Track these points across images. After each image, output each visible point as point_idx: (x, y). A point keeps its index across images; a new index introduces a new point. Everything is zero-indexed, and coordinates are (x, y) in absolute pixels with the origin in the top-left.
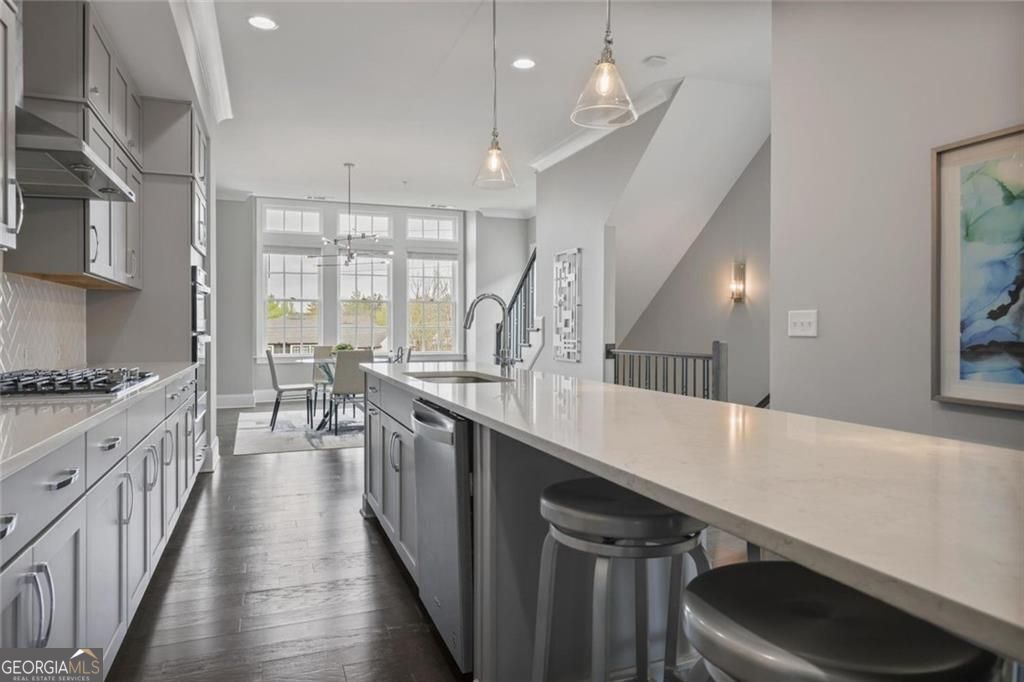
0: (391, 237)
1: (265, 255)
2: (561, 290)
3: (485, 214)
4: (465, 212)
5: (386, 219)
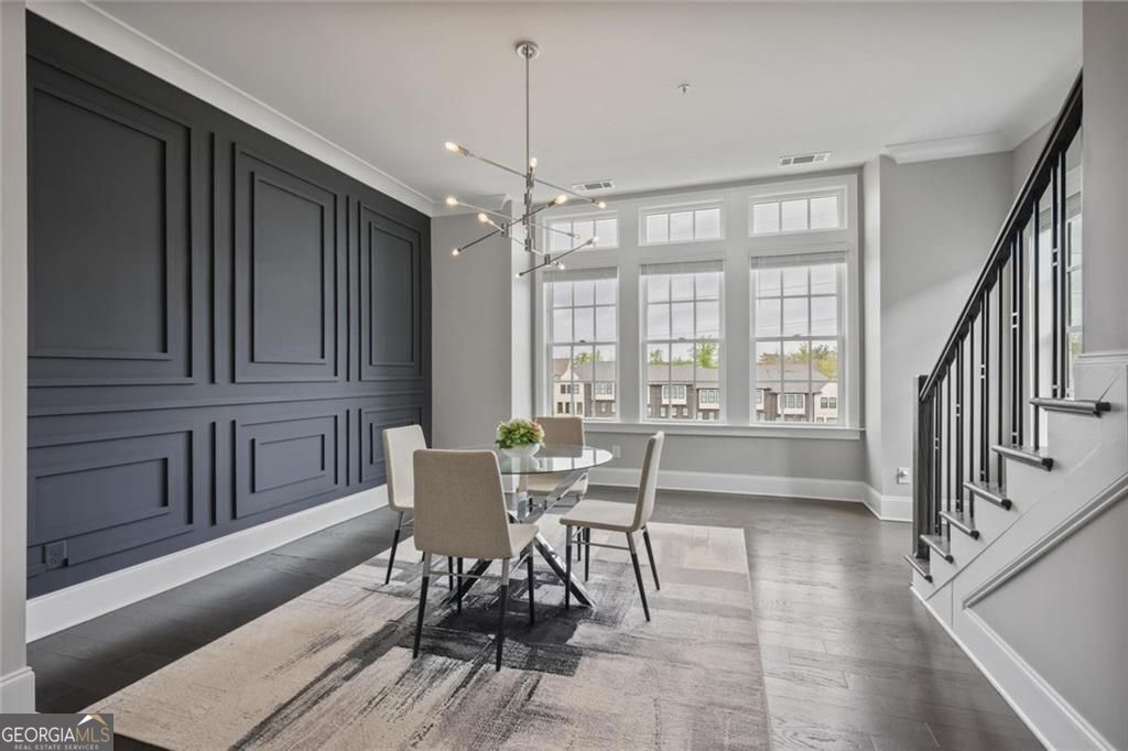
4: (860, 169)
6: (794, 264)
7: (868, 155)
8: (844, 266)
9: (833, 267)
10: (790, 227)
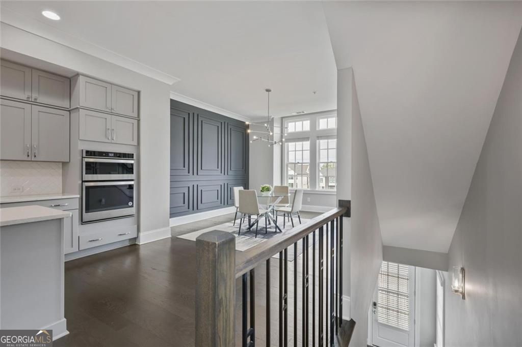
1: (286, 144)
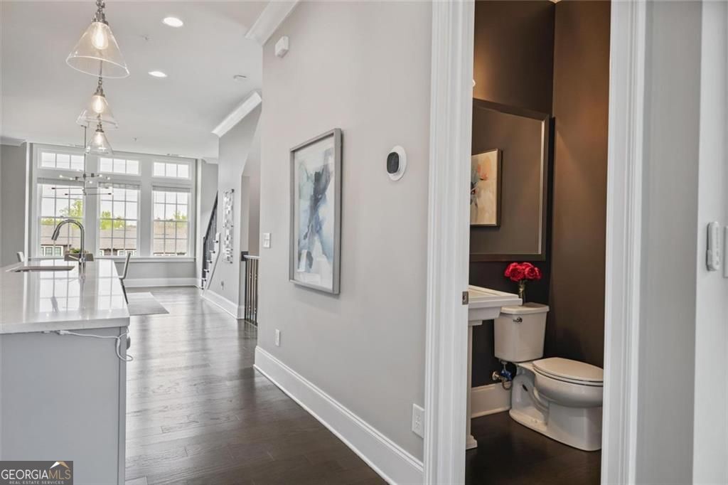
0: (140, 175)
1: (39, 185)
2: (226, 215)
3: (208, 162)
4: (196, 160)
5: (137, 162)
6: (170, 191)
7: (199, 157)
8: (190, 194)
9: (186, 194)
10: (169, 175)
